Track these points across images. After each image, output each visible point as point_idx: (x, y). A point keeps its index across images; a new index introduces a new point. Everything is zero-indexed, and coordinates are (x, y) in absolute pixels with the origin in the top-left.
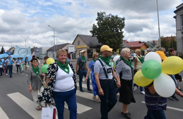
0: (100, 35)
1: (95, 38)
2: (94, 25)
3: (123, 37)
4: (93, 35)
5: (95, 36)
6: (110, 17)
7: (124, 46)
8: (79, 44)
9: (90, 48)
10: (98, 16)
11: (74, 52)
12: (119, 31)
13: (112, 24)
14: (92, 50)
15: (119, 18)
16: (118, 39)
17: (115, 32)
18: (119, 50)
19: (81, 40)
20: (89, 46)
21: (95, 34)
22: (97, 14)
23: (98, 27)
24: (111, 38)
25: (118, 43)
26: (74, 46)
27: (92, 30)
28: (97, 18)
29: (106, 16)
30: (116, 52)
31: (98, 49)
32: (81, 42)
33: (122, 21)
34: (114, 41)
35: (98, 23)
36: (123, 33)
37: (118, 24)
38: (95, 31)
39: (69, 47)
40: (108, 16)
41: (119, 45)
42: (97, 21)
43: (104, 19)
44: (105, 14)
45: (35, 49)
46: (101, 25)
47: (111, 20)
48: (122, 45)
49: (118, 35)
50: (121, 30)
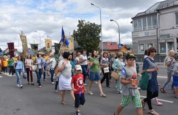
2: (74, 31)
3: (100, 41)
4: (75, 39)
6: (88, 24)
8: (62, 46)
10: (79, 23)
15: (96, 25)
16: (94, 43)
23: (77, 32)
24: (88, 42)
25: (95, 46)
27: (73, 35)
28: (78, 25)
29: (85, 23)
34: (90, 44)
35: (78, 29)
36: (100, 38)
41: (95, 48)
43: (84, 25)
44: (85, 21)
48: (99, 49)
49: (95, 40)
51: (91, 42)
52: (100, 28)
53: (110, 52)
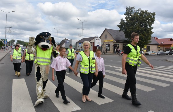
0: (127, 30)
1: (122, 33)
2: (122, 19)
3: (152, 33)
4: (121, 29)
5: (122, 31)
6: (139, 12)
7: (152, 42)
8: (106, 38)
9: (117, 42)
10: (126, 11)
11: (100, 46)
12: (148, 27)
13: (141, 19)
14: (118, 44)
15: (149, 13)
16: (146, 35)
17: (144, 27)
18: (147, 46)
19: (109, 34)
20: (116, 40)
21: (123, 29)
22: (126, 9)
23: (126, 22)
25: (146, 39)
26: (100, 39)
27: (120, 25)
28: (126, 13)
29: (135, 11)
30: (143, 48)
31: (124, 44)
32: (108, 36)
33: (152, 16)
35: (126, 18)
36: (152, 29)
37: (148, 19)
38: (122, 25)
39: (96, 41)
40: (137, 11)
41: (146, 41)
42: (126, 16)
43: (133, 14)
44: (134, 9)
45: (66, 41)
46: (129, 20)
47: (140, 15)
48: (150, 42)
49: (147, 31)
50: (150, 26)
51: (143, 33)
52: (153, 17)
53: (159, 48)
